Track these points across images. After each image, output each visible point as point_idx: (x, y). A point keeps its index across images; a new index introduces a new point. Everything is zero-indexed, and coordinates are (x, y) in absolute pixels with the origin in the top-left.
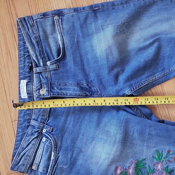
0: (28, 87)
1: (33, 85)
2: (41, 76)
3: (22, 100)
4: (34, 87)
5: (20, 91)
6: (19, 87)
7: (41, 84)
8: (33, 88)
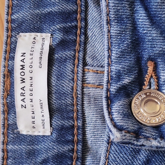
0: (61, 76)
1: (85, 64)
2: (141, 16)
3: (24, 147)
4: (90, 77)
5: (9, 93)
6: (9, 73)
7: (139, 60)
8: (83, 81)
